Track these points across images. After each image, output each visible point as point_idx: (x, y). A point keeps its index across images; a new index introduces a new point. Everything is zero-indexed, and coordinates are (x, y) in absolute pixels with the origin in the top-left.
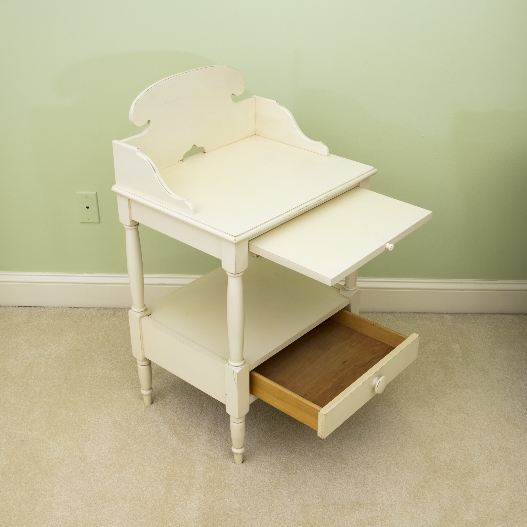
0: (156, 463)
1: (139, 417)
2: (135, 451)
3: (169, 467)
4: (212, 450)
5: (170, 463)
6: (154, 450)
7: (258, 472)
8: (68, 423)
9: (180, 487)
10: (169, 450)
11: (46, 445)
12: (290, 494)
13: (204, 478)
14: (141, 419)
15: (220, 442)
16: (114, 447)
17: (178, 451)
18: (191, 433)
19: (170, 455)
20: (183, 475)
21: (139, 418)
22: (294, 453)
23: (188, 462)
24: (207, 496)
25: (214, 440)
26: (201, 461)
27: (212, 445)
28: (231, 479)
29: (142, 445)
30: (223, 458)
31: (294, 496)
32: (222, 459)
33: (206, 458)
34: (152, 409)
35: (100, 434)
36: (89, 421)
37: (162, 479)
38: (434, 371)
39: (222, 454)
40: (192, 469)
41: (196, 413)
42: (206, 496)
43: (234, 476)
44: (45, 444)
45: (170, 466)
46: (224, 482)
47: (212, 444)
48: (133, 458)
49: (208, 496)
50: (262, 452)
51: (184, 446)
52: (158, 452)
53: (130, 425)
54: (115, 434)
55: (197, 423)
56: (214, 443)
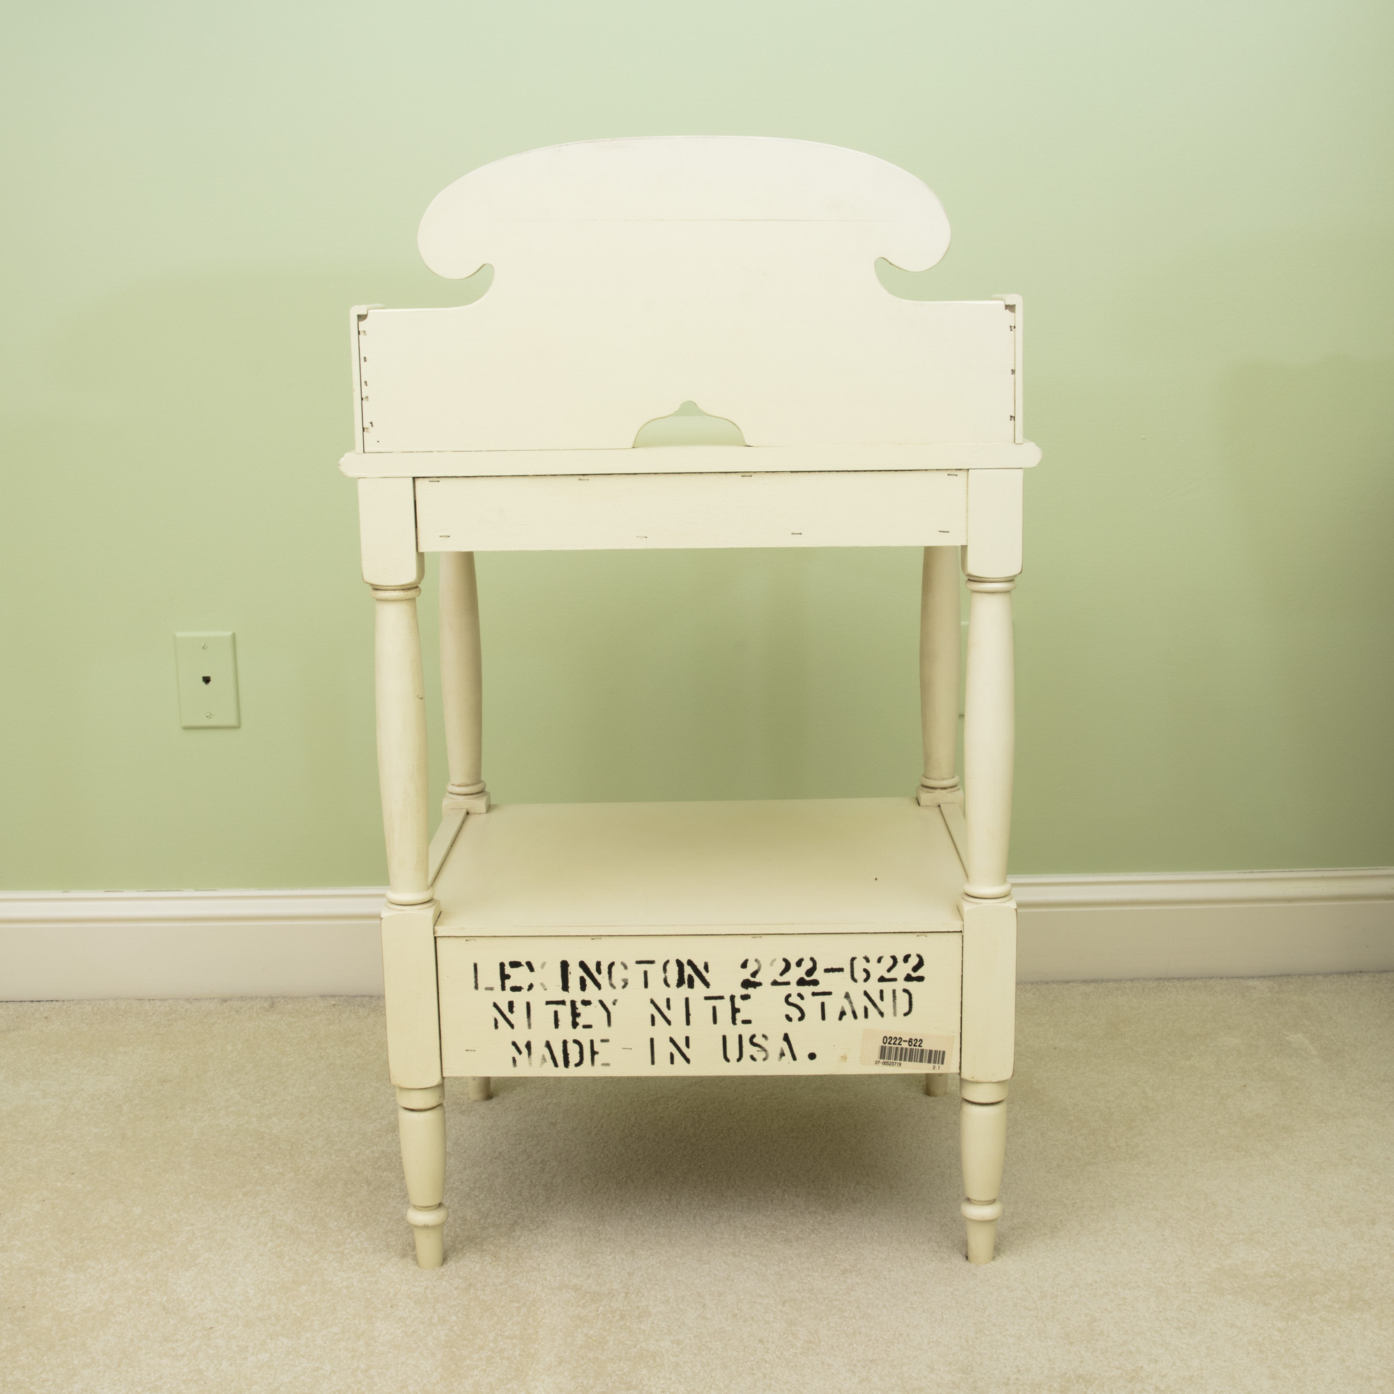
0: (410, 1312)
1: (351, 1212)
2: (340, 1286)
3: (455, 1318)
4: (589, 1276)
5: (457, 1310)
6: (404, 1282)
7: (746, 1321)
8: (127, 1231)
9: (493, 1363)
10: (451, 1281)
11: (51, 1281)
12: (855, 1365)
13: (569, 1340)
14: (360, 1216)
15: (615, 1258)
16: (272, 1280)
17: (481, 1282)
18: (520, 1241)
19: (455, 1292)
20: (501, 1335)
21: (353, 1214)
22: (854, 1274)
23: (516, 1305)
24: (582, 1382)
25: (595, 1253)
26: (557, 1303)
27: (588, 1265)
28: (657, 1340)
29: (364, 1273)
30: (627, 1293)
31: (870, 1369)
32: (623, 1294)
33: (573, 1293)
34: (393, 1193)
35: (227, 1251)
36: (192, 1225)
37: (433, 1346)
38: (1245, 1086)
39: (622, 1285)
40: (530, 1320)
41: (533, 1199)
42: (580, 1380)
43: (665, 1333)
44: (50, 1279)
45: (458, 1317)
46: (635, 1346)
47: (588, 1263)
48: (335, 1301)
49: (585, 1382)
50: (752, 1275)
51: (500, 1270)
52: (416, 1287)
53: (323, 1229)
54: (278, 1249)
55: (537, 1219)
56: (594, 1261)
